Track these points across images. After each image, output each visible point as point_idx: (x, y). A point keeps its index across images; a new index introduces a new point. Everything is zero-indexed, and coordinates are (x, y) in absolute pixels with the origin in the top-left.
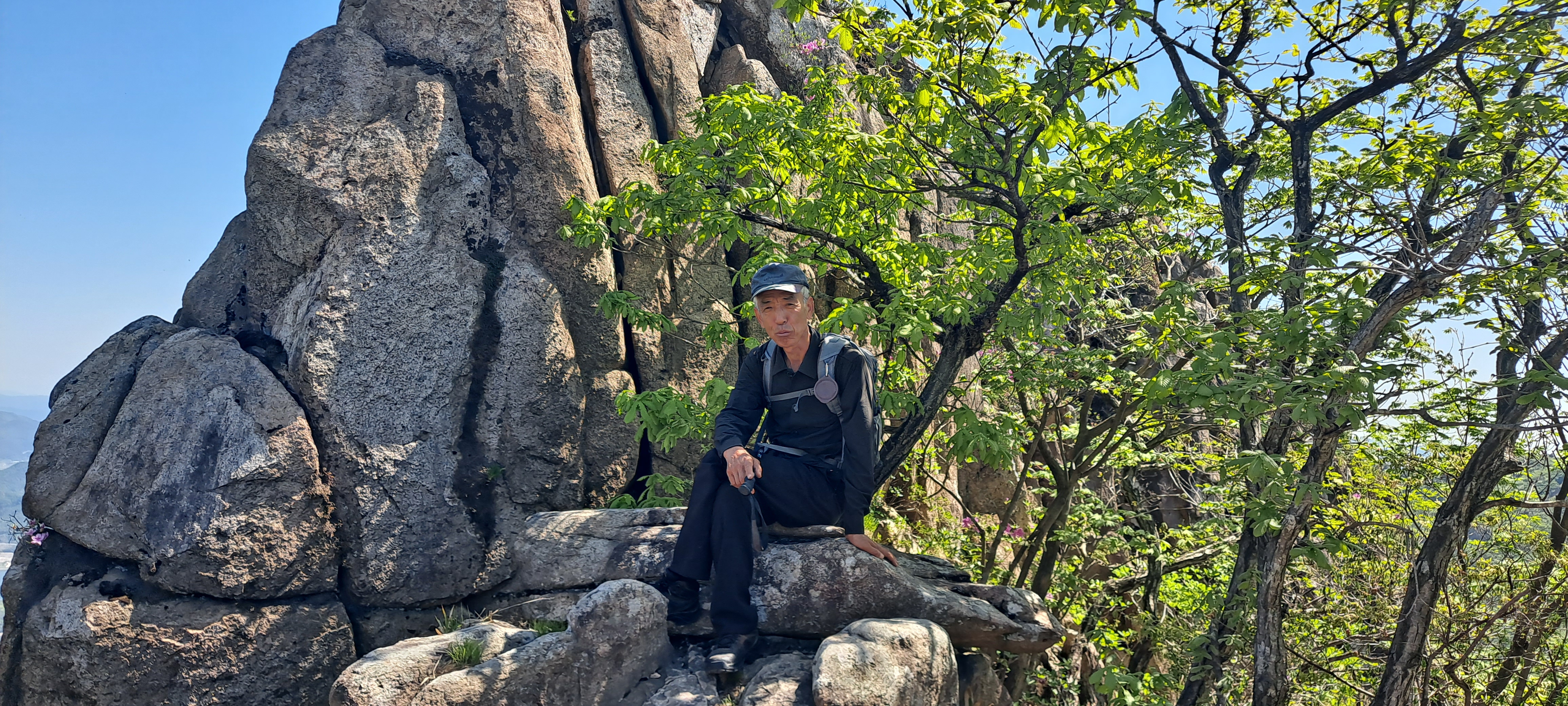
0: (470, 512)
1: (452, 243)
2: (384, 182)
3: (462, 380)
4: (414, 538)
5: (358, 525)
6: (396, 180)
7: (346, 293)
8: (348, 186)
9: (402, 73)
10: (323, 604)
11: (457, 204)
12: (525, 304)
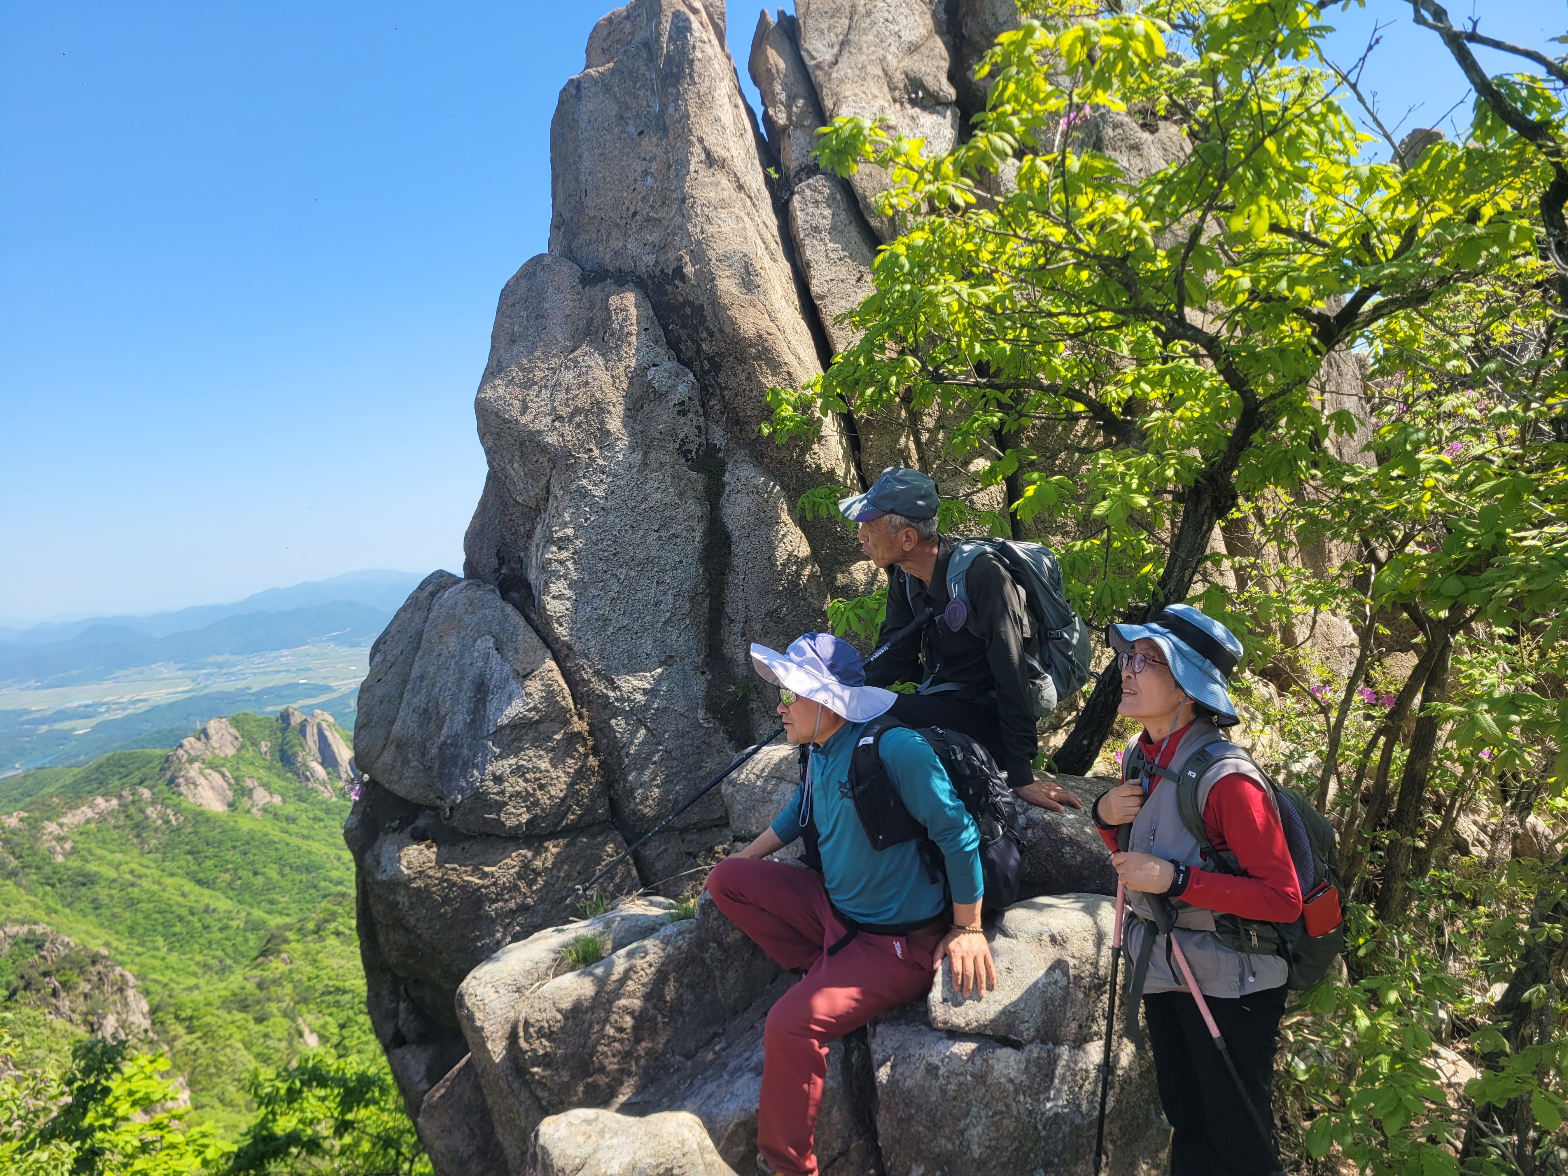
0: (726, 731)
1: (666, 459)
2: (587, 412)
3: (699, 598)
4: (675, 763)
5: (620, 757)
6: (599, 408)
7: (570, 531)
8: (557, 424)
9: (596, 291)
10: (600, 834)
11: (665, 417)
12: (749, 509)
